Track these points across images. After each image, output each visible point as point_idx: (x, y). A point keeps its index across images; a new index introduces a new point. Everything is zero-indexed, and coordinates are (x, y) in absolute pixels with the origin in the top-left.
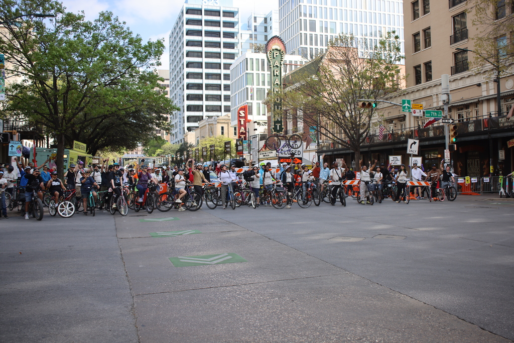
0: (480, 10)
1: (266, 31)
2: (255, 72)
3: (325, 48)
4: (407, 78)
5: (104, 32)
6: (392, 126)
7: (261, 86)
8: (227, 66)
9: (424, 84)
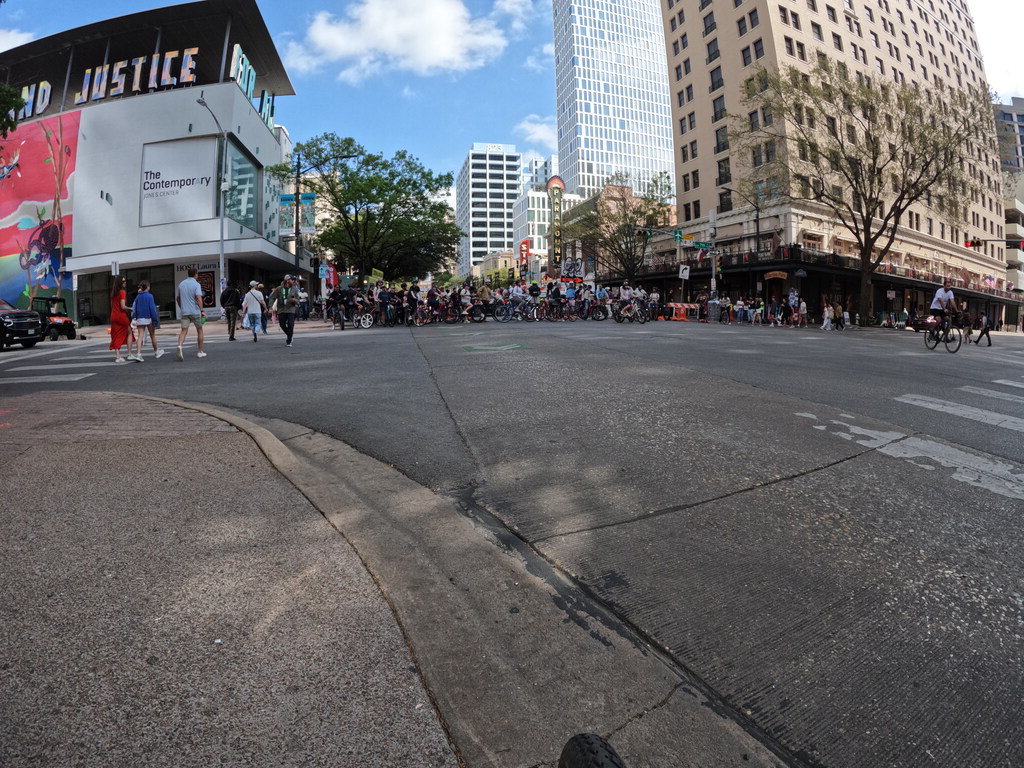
0: (742, 155)
1: (546, 173)
2: (536, 209)
3: (601, 188)
4: (677, 214)
5: (400, 169)
6: (663, 259)
7: (542, 223)
8: (510, 206)
9: (693, 221)
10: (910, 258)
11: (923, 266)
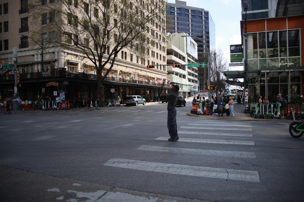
9: (4, 51)
10: (122, 72)
11: (128, 76)
